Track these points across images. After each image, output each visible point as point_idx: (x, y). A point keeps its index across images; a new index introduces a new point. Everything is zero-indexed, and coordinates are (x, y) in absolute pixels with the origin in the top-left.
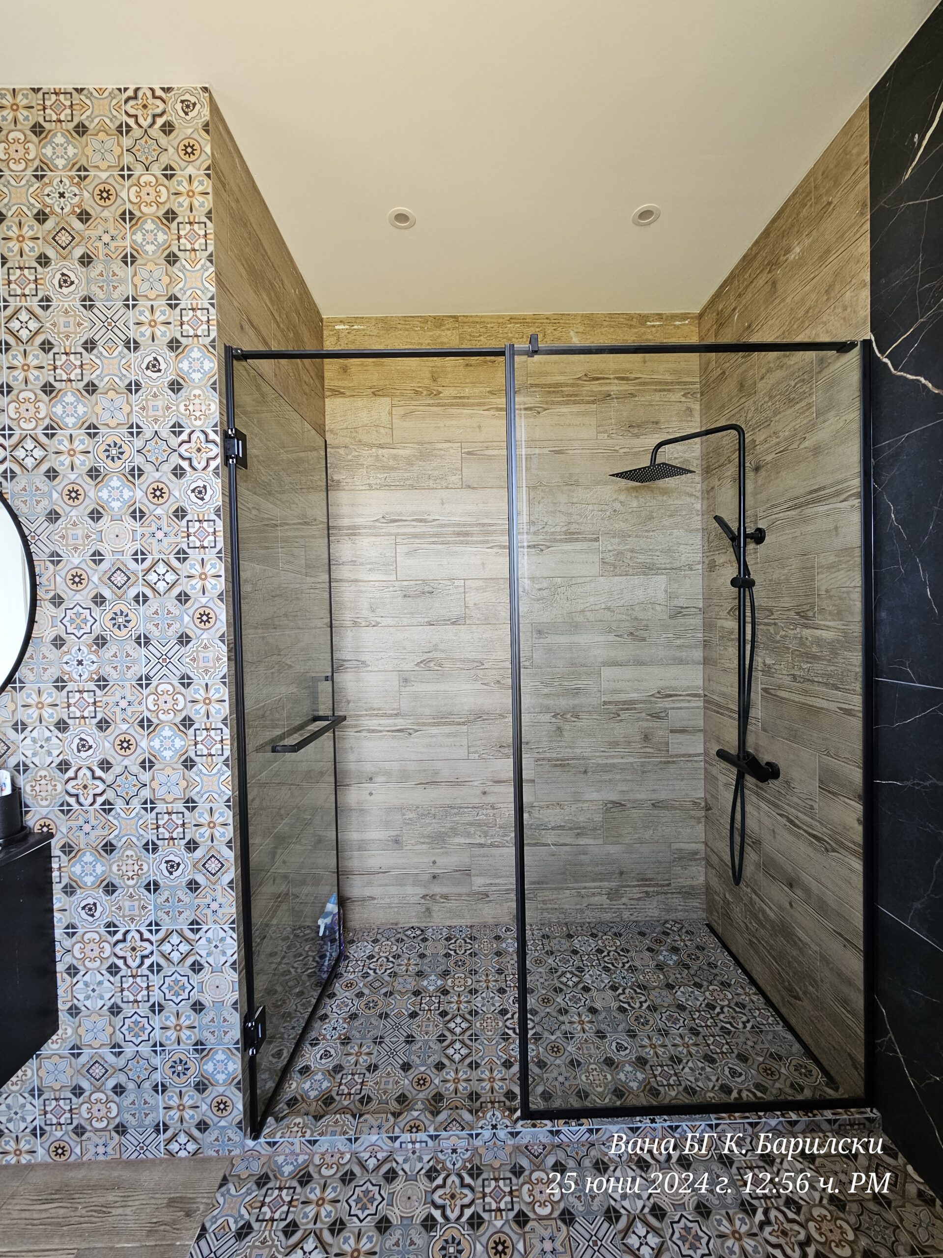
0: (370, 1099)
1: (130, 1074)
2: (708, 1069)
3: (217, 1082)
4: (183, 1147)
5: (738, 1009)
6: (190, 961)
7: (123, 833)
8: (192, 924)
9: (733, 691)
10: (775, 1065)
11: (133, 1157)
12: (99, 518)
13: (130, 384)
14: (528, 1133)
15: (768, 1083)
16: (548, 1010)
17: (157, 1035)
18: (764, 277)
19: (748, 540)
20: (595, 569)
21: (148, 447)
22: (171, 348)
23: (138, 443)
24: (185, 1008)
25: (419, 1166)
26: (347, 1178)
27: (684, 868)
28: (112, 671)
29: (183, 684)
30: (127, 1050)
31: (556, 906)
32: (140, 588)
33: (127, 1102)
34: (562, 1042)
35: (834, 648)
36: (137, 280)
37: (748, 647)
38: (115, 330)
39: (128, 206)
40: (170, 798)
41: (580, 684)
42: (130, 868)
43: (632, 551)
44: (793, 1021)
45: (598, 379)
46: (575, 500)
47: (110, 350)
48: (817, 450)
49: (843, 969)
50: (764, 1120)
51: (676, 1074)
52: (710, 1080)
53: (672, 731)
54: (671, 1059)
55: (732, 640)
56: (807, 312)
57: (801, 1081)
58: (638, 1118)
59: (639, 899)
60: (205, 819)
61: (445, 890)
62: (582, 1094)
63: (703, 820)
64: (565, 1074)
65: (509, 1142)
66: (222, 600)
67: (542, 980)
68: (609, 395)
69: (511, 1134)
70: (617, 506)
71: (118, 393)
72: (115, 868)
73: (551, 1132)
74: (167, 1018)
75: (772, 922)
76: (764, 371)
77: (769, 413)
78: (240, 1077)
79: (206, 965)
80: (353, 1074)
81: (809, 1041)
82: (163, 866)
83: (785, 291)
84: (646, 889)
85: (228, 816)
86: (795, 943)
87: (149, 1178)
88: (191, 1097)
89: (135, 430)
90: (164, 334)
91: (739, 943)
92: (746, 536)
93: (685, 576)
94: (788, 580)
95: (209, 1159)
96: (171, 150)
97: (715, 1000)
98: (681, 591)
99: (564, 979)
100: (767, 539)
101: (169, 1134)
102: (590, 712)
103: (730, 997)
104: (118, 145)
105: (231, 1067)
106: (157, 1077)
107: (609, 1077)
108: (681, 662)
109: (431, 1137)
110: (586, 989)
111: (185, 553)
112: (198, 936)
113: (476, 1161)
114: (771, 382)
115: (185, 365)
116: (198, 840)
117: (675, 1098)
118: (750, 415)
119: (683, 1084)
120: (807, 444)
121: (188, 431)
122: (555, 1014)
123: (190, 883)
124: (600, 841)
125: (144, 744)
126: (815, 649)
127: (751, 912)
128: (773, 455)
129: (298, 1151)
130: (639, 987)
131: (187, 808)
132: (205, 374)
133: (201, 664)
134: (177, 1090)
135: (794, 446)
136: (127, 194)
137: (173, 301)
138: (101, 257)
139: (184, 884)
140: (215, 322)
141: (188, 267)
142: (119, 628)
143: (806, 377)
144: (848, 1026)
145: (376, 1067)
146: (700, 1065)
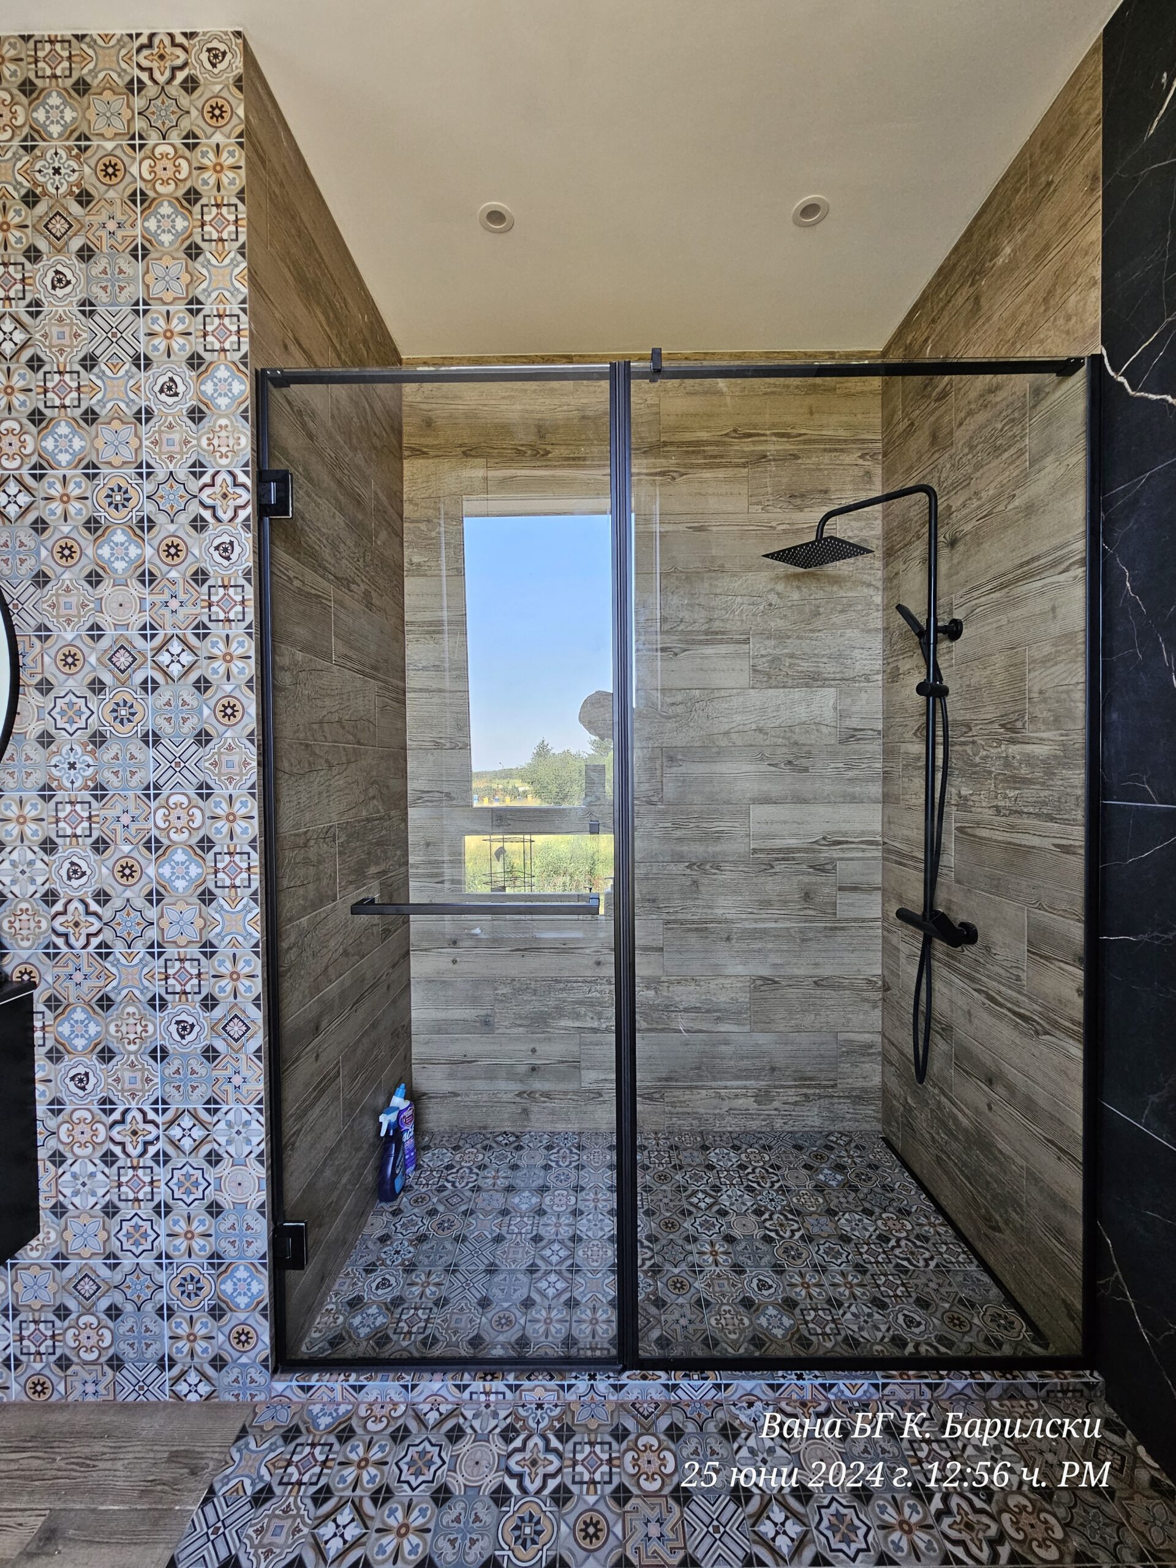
0: (435, 1340)
1: (128, 1292)
2: (876, 1316)
3: (238, 1306)
4: (193, 1389)
5: (918, 1243)
6: (205, 1150)
7: (123, 984)
8: (208, 1102)
9: (919, 835)
10: (964, 1314)
11: (131, 1399)
12: (98, 583)
13: (139, 412)
14: (636, 1386)
15: (954, 1336)
16: (671, 1236)
17: (163, 1243)
18: (966, 292)
19: (940, 635)
20: (745, 679)
21: (161, 492)
22: (192, 365)
23: (148, 487)
24: (198, 1210)
25: (493, 1423)
26: (400, 1435)
27: (854, 1065)
28: (112, 777)
29: (200, 795)
30: (125, 1262)
31: (689, 1110)
32: (148, 671)
33: (123, 1329)
34: (688, 1277)
35: (1049, 767)
36: (149, 280)
37: (939, 776)
38: (122, 342)
39: (139, 184)
40: (182, 941)
41: (721, 826)
42: (131, 1029)
43: (792, 656)
44: (991, 1261)
45: (750, 435)
46: (719, 591)
47: (115, 368)
48: (1029, 510)
49: (1055, 1187)
50: (946, 1381)
51: (833, 1321)
52: (879, 1330)
53: (841, 889)
54: (829, 1301)
55: (919, 768)
56: (1020, 329)
57: (999, 1335)
58: (780, 1373)
59: (795, 1103)
60: (227, 968)
61: (547, 1086)
62: (710, 1342)
63: (880, 1004)
64: (689, 1316)
65: (611, 1398)
66: (251, 688)
67: (666, 1200)
68: (765, 456)
69: (614, 1386)
70: (773, 598)
71: (123, 423)
72: (112, 1029)
73: (666, 1386)
74: (176, 1223)
75: (966, 1131)
76: (963, 414)
77: (969, 469)
78: (267, 1300)
79: (225, 1155)
80: (416, 1309)
81: (1011, 1286)
82: (173, 1028)
83: (990, 307)
84: (805, 1091)
85: (257, 966)
86: (996, 1158)
87: (148, 1425)
88: (205, 1325)
89: (144, 470)
90: (182, 348)
91: (923, 1160)
92: (937, 630)
93: (860, 689)
94: (990, 683)
95: (226, 1405)
96: (194, 113)
97: (890, 1230)
98: (854, 709)
99: (694, 1200)
100: (966, 633)
101: (176, 1371)
102: (735, 863)
103: (909, 1227)
104: (128, 106)
105: (255, 1287)
106: (162, 1297)
107: (746, 1321)
108: (854, 799)
109: (509, 1387)
110: (723, 1213)
111: (205, 627)
112: (215, 1119)
113: (567, 1420)
114: (972, 427)
115: (208, 388)
116: (217, 995)
117: (832, 1350)
118: (944, 475)
119: (843, 1333)
120: (1017, 502)
121: (211, 471)
122: (680, 1242)
123: (207, 1050)
124: (747, 1028)
125: (151, 871)
126: (1024, 771)
127: (939, 1120)
128: (974, 523)
129: (339, 1399)
130: (791, 1212)
131: (204, 954)
132: (233, 398)
133: (224, 770)
134: (187, 1315)
135: (1001, 507)
136: (139, 169)
137: (194, 306)
138: (105, 250)
139: (199, 1051)
140: (247, 333)
141: (214, 261)
142: (122, 722)
143: (1016, 415)
144: (1064, 1265)
145: (446, 1301)
146: (867, 1310)
